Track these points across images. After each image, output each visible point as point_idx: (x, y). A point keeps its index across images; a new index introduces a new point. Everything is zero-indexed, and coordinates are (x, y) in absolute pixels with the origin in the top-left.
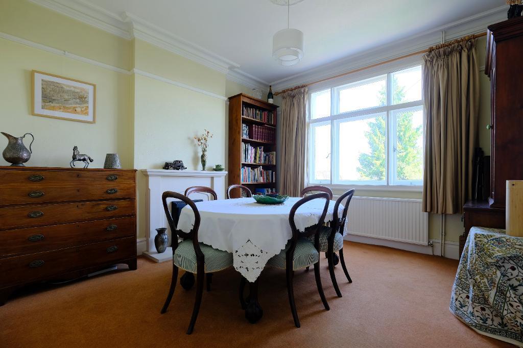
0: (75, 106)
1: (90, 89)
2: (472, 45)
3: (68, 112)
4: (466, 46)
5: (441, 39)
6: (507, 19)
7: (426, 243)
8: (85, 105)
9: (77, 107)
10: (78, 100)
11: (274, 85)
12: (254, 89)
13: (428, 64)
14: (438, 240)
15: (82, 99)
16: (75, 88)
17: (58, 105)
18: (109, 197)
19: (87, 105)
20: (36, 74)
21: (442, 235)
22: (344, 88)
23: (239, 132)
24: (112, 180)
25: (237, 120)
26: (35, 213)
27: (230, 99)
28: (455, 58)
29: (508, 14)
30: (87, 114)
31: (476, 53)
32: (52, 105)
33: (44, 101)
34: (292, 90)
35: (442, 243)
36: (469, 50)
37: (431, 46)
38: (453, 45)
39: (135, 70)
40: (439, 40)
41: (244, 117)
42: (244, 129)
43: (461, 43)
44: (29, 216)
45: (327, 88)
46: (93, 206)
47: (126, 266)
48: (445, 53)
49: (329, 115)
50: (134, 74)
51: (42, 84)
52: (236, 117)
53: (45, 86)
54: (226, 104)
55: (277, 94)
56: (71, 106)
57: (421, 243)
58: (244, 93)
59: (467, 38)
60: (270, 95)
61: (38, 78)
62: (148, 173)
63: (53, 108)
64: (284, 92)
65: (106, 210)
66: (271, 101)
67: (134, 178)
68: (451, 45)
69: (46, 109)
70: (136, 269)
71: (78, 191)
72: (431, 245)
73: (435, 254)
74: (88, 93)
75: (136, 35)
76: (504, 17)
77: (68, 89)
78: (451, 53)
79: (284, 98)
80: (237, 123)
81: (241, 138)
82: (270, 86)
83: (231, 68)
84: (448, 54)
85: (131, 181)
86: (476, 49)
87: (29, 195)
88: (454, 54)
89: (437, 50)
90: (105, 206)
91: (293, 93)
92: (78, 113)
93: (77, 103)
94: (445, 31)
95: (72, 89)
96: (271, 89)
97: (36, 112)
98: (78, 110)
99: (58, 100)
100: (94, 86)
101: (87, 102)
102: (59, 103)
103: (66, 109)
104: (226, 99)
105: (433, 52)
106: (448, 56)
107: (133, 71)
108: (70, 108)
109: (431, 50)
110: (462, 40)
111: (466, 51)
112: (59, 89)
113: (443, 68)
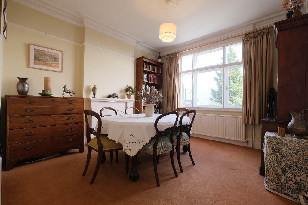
0: (52, 63)
1: (60, 53)
2: (269, 32)
3: (48, 66)
4: (266, 32)
5: (253, 28)
6: (286, 19)
7: (244, 140)
8: (57, 62)
9: (52, 64)
10: (53, 60)
11: (161, 52)
12: (151, 54)
13: (245, 42)
14: (250, 139)
15: (56, 59)
16: (52, 53)
17: (42, 62)
18: (69, 112)
19: (58, 62)
20: (31, 45)
21: (253, 136)
22: (200, 54)
23: (142, 78)
24: (71, 103)
25: (141, 71)
26: (29, 120)
27: (137, 59)
28: (259, 39)
29: (287, 16)
30: (58, 67)
31: (271, 36)
32: (39, 62)
33: (35, 60)
34: (171, 55)
35: (253, 141)
36: (268, 34)
37: (246, 32)
38: (258, 32)
39: (85, 43)
40: (251, 28)
41: (145, 69)
42: (145, 76)
43: (263, 31)
44: (26, 122)
45: (191, 54)
46: (61, 117)
47: (78, 150)
48: (254, 36)
49: (192, 69)
50: (84, 46)
51: (34, 51)
52: (140, 69)
53: (35, 52)
54: (135, 62)
55: (163, 57)
56: (49, 63)
57: (241, 140)
58: (145, 56)
59: (266, 28)
60: (160, 57)
61: (32, 48)
62: (91, 100)
63: (40, 64)
64: (167, 56)
65: (68, 119)
66: (160, 61)
67: (83, 103)
68: (257, 32)
69: (36, 64)
70: (83, 152)
71: (53, 109)
72: (247, 142)
73: (249, 147)
74: (59, 56)
75: (86, 24)
76: (284, 18)
77: (48, 53)
78: (257, 36)
79: (167, 59)
80: (141, 73)
81: (143, 81)
82: (160, 52)
83: (138, 42)
84: (255, 37)
85: (81, 104)
86: (271, 34)
87: (26, 111)
88: (259, 36)
89: (250, 34)
90: (67, 117)
91: (172, 56)
92: (53, 67)
93: (53, 61)
94: (255, 24)
95: (50, 54)
96: (160, 54)
97: (30, 66)
98: (54, 65)
99: (42, 59)
100: (62, 52)
101: (58, 61)
102: (43, 61)
103: (47, 65)
104: (134, 59)
105: (247, 35)
106: (256, 38)
107: (84, 44)
108: (49, 64)
109: (246, 34)
110: (264, 29)
111: (266, 35)
112: (44, 54)
113: (253, 44)
